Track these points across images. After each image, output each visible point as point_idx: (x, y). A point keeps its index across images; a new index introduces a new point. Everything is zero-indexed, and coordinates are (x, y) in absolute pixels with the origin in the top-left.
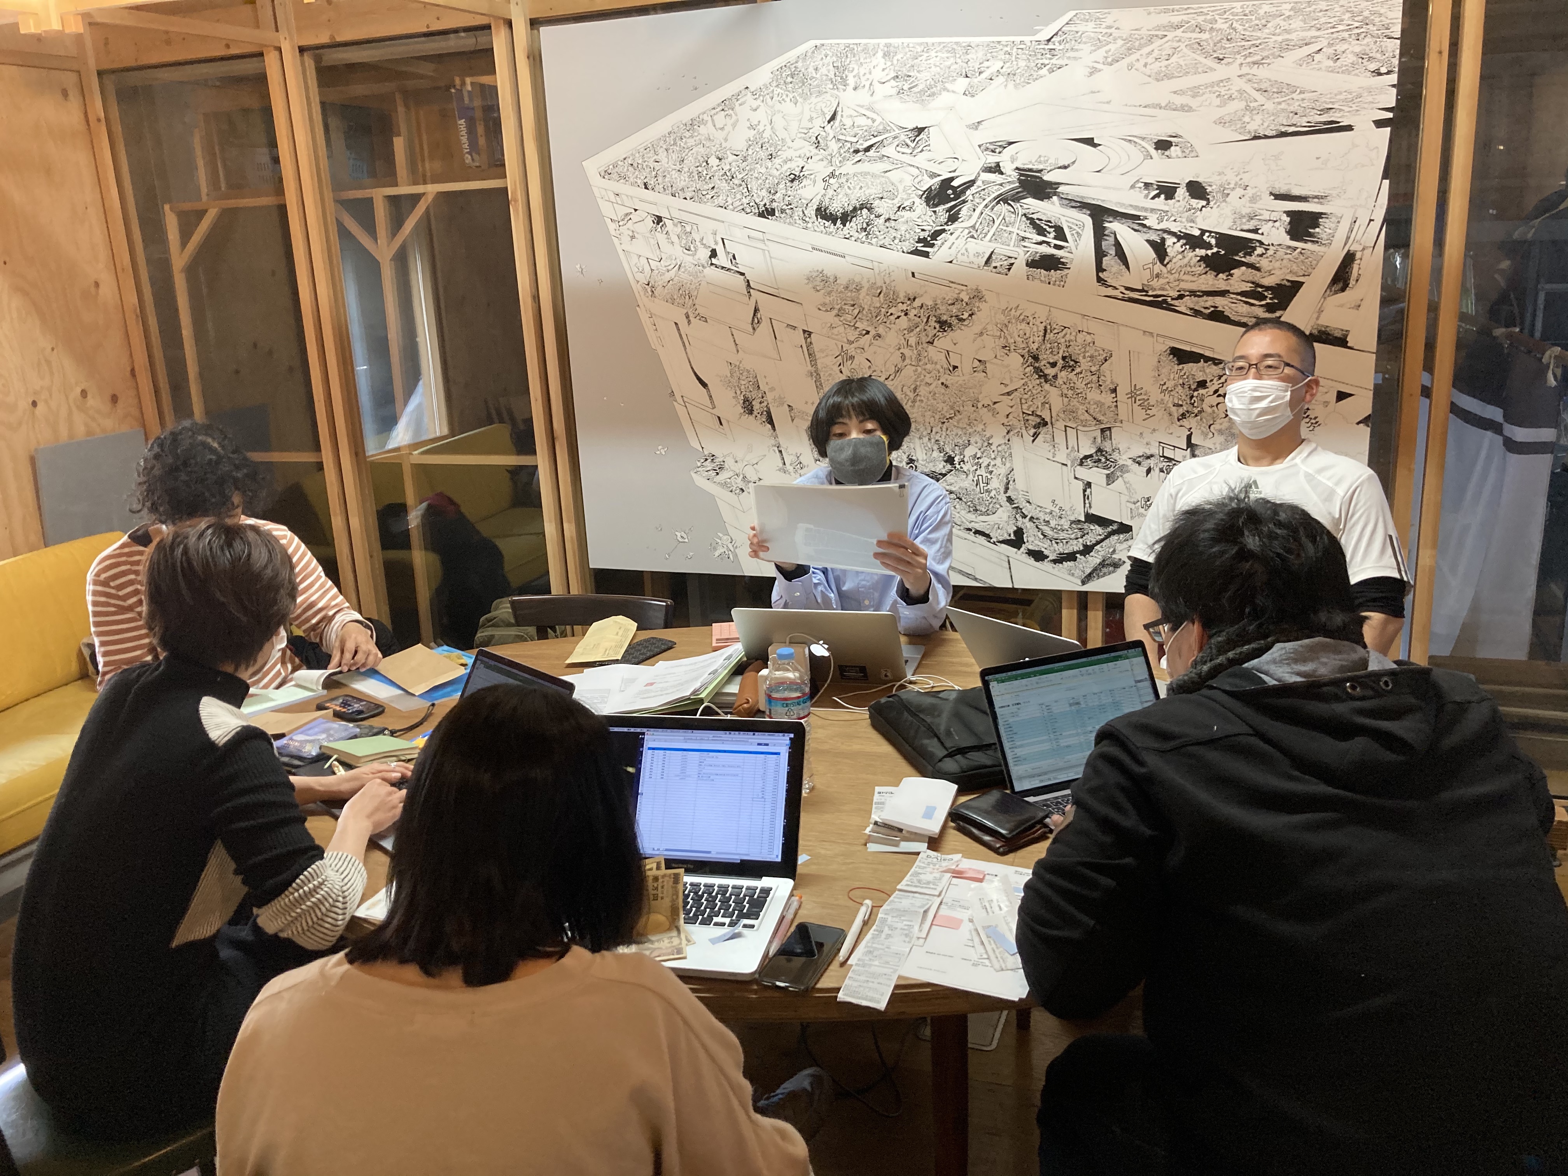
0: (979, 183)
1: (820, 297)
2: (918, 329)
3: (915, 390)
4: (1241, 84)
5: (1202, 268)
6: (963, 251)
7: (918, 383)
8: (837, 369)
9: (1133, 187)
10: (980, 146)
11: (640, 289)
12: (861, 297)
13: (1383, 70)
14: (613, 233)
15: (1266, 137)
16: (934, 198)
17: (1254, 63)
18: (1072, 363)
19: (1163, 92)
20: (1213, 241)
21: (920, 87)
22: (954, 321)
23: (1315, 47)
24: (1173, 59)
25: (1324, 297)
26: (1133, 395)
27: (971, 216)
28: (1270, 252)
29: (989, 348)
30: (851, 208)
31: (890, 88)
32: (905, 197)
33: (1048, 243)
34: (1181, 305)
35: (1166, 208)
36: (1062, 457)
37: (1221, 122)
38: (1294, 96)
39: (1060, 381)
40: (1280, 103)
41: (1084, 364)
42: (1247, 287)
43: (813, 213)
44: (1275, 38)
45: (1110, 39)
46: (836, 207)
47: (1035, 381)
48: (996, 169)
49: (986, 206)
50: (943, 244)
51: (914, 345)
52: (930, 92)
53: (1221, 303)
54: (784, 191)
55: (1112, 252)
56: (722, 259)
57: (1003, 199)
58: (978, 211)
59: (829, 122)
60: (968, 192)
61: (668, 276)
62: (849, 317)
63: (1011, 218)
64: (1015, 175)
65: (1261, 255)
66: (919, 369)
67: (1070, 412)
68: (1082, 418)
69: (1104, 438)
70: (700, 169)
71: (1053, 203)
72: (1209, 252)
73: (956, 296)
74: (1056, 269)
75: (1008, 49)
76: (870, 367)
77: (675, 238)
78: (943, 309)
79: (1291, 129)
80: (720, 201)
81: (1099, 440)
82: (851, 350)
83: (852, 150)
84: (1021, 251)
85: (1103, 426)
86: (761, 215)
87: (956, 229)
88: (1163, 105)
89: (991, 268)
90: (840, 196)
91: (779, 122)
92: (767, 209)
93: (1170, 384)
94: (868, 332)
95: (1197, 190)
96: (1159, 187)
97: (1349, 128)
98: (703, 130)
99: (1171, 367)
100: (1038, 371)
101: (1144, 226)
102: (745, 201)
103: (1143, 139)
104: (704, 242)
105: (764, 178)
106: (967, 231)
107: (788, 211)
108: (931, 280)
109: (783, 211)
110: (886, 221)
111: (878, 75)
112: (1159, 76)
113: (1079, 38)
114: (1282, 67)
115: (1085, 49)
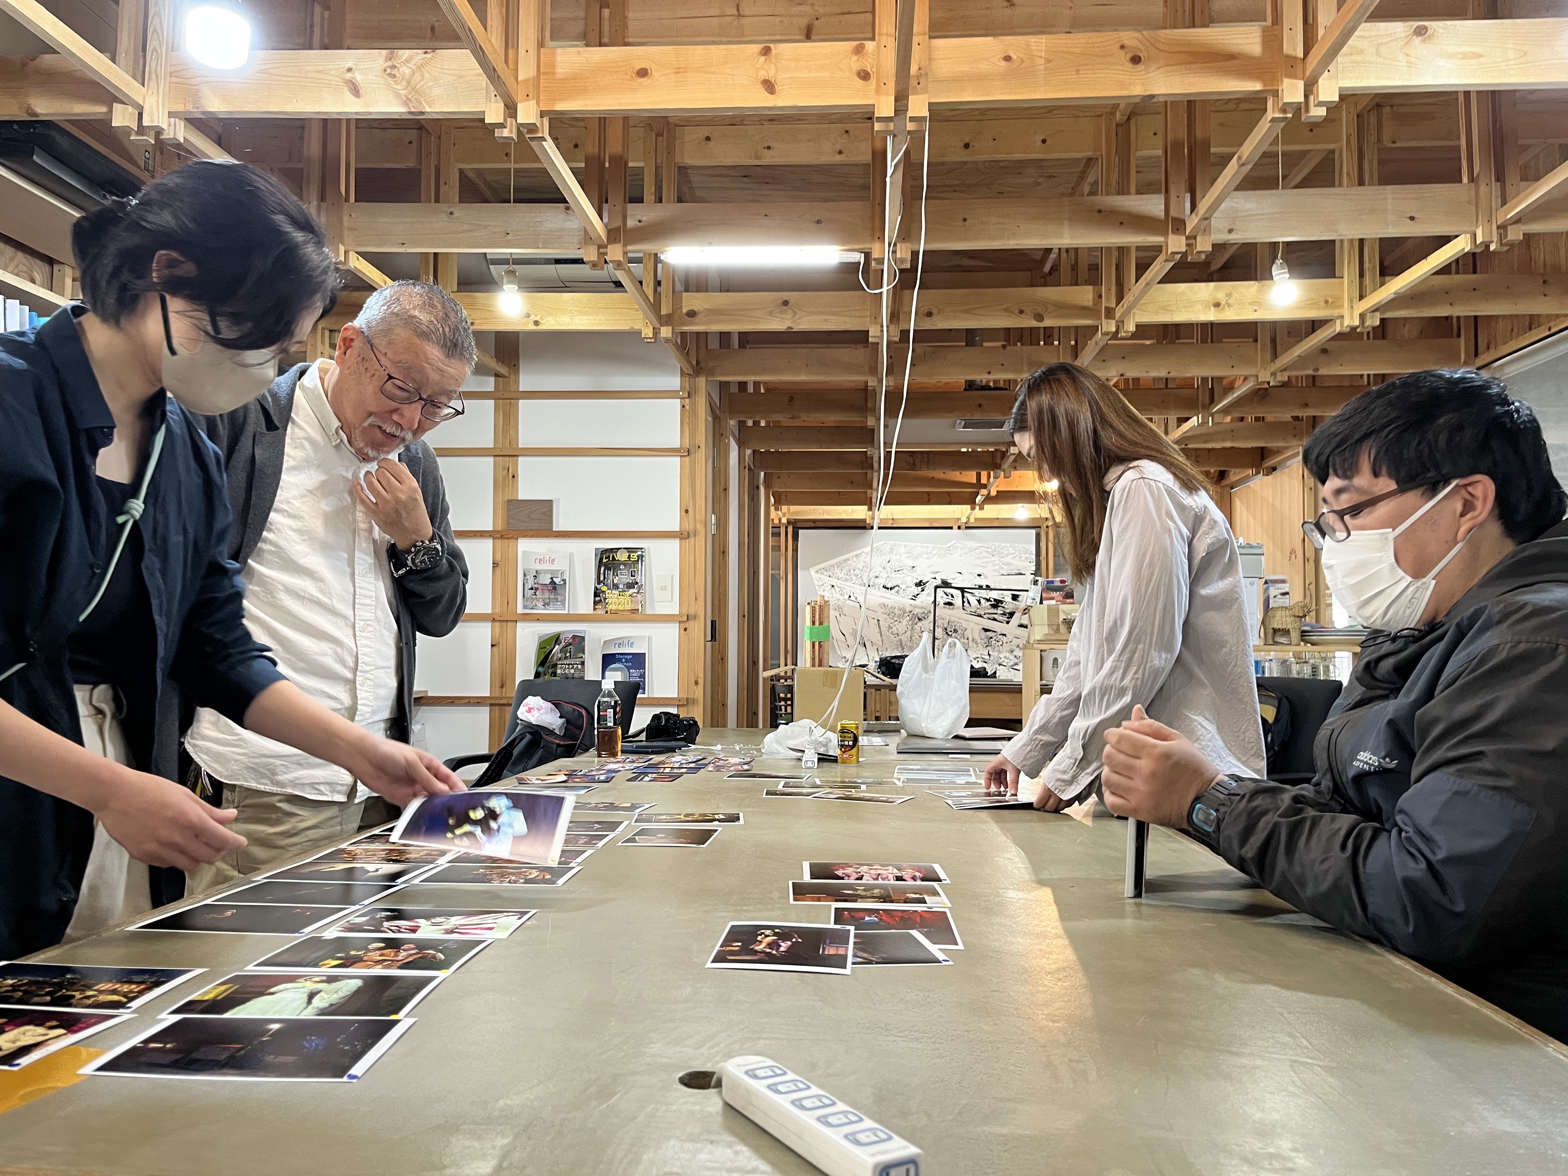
0: (930, 582)
1: (883, 610)
3: (911, 638)
4: (998, 562)
5: (990, 607)
6: (926, 600)
7: (912, 636)
9: (972, 585)
10: (931, 572)
13: (1031, 562)
15: (1006, 575)
16: (917, 585)
17: (1002, 557)
18: (956, 631)
19: (979, 562)
20: (993, 600)
21: (914, 556)
22: (923, 619)
23: (1016, 555)
24: (982, 554)
26: (973, 640)
27: (928, 590)
28: (1007, 604)
30: (893, 586)
31: (906, 555)
32: (909, 584)
33: (949, 599)
34: (985, 616)
35: (980, 591)
37: (993, 571)
38: (1011, 566)
39: (953, 636)
40: (1008, 567)
41: (960, 631)
42: (1002, 612)
43: (882, 587)
44: (1006, 552)
46: (889, 585)
47: (946, 636)
48: (935, 579)
49: (932, 588)
50: (920, 597)
51: (911, 625)
52: (917, 557)
53: (995, 616)
54: (873, 581)
56: (852, 598)
57: (937, 587)
58: (930, 589)
59: (888, 563)
60: (927, 584)
61: (834, 602)
62: (891, 616)
63: (939, 592)
65: (1005, 604)
66: (912, 632)
70: (848, 573)
71: (951, 588)
72: (992, 603)
73: (923, 612)
74: (952, 605)
75: (939, 548)
76: (897, 631)
77: (838, 592)
78: (919, 615)
79: (1011, 574)
80: (853, 582)
82: (892, 626)
83: (894, 571)
84: (942, 600)
87: (924, 594)
88: (979, 565)
90: (890, 583)
91: (873, 562)
92: (867, 585)
93: (983, 638)
95: (988, 587)
96: (979, 586)
97: (1025, 574)
98: (849, 562)
99: (982, 632)
100: (947, 633)
102: (861, 582)
103: (974, 573)
104: (847, 593)
105: (867, 576)
106: (927, 594)
107: (874, 586)
108: (916, 607)
109: (872, 586)
110: (903, 590)
111: (902, 551)
112: (978, 558)
113: (957, 547)
114: (1008, 559)
115: (959, 550)
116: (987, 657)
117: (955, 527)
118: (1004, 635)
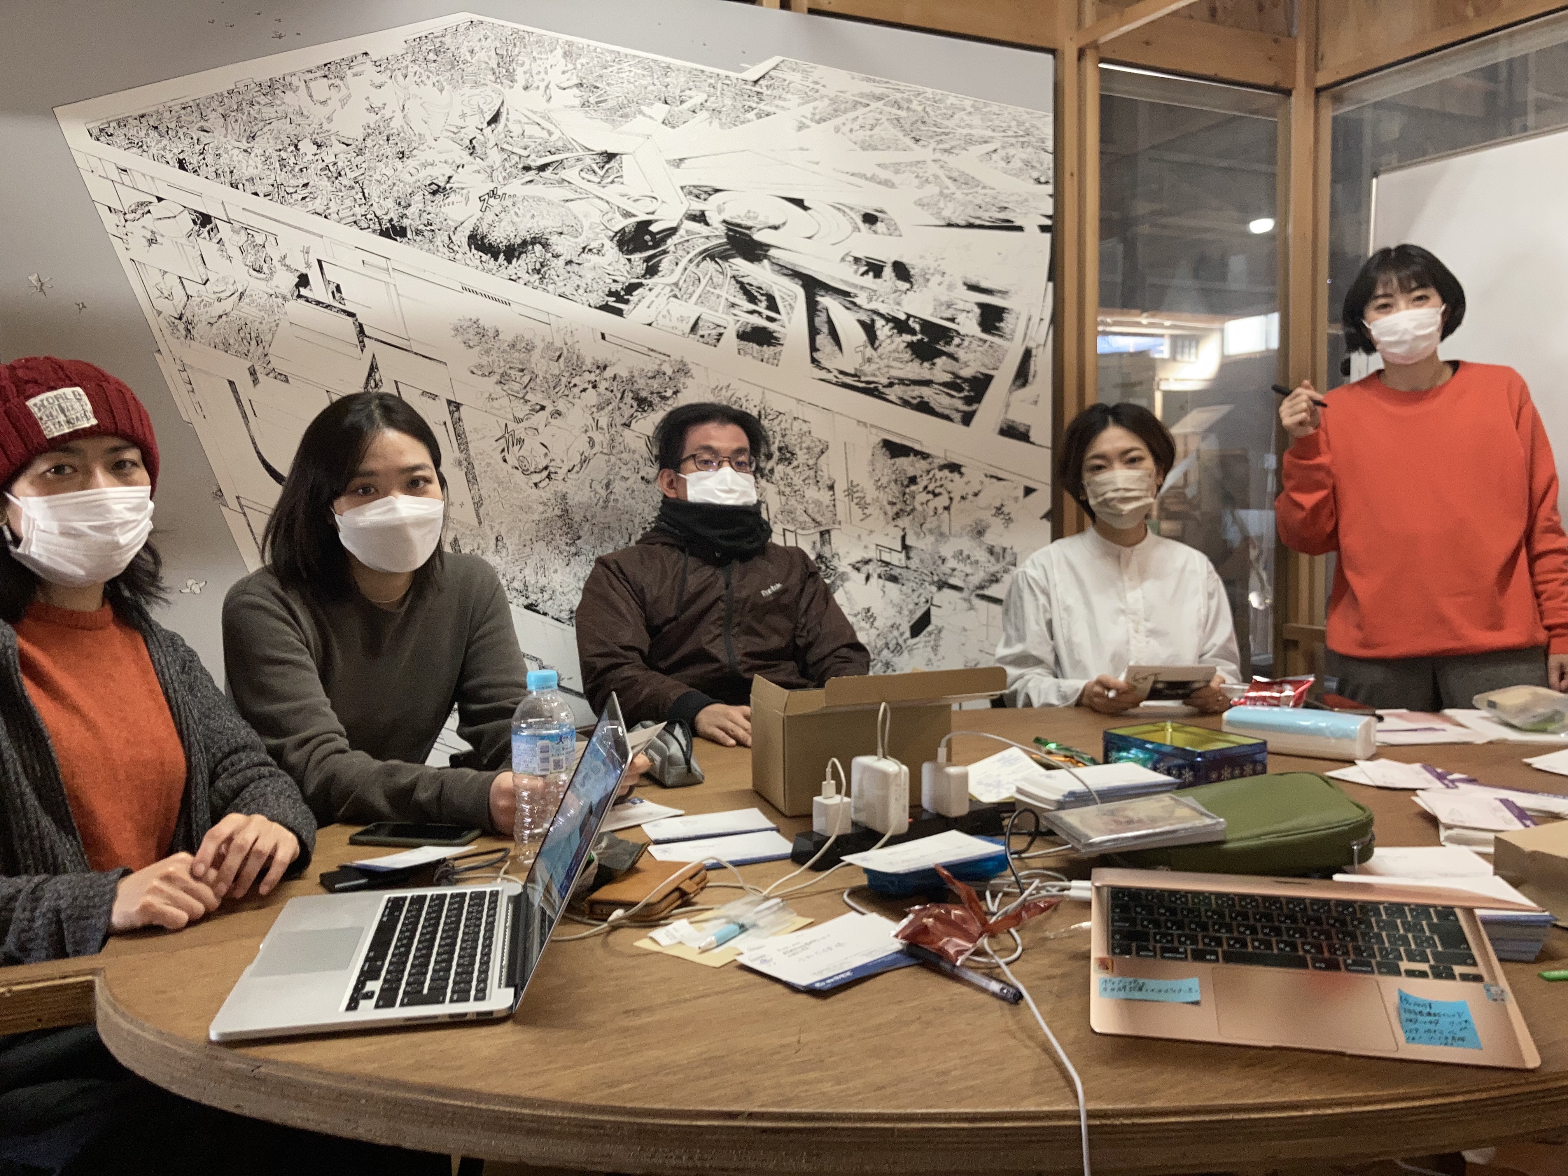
0: (681, 232)
1: (474, 357)
2: (610, 407)
3: (607, 486)
4: (933, 169)
5: (907, 356)
6: (665, 312)
7: (612, 477)
8: (499, 457)
9: (843, 259)
10: (682, 188)
11: (164, 324)
12: (533, 360)
13: (1043, 180)
14: (111, 229)
15: (958, 226)
16: (628, 242)
17: (946, 151)
18: (788, 455)
19: (868, 162)
20: (917, 327)
21: (611, 103)
22: (656, 400)
23: (990, 147)
24: (877, 130)
25: (1010, 392)
26: (850, 492)
27: (672, 271)
28: (966, 343)
30: (519, 241)
32: (592, 236)
33: (760, 314)
34: (893, 394)
35: (874, 287)
37: (920, 204)
38: (979, 189)
39: (777, 476)
40: (967, 194)
41: (801, 457)
42: (948, 378)
43: (465, 241)
44: (960, 130)
45: (817, 95)
46: (499, 236)
48: (701, 218)
49: (691, 261)
50: (639, 301)
51: (605, 427)
52: (622, 113)
53: (926, 392)
54: (421, 206)
55: (825, 329)
56: (317, 290)
57: (710, 255)
58: (682, 265)
59: (489, 124)
60: (670, 242)
61: (218, 309)
62: (516, 387)
63: (718, 279)
64: (722, 230)
65: (958, 346)
66: (613, 458)
68: (801, 519)
69: (823, 543)
70: (283, 154)
71: (763, 267)
72: (915, 339)
73: (656, 367)
74: (770, 344)
75: (712, 81)
76: (546, 455)
77: (235, 252)
78: (641, 383)
79: (978, 222)
80: (319, 205)
81: (818, 545)
82: (520, 431)
83: (520, 166)
84: (731, 319)
85: (822, 529)
86: (384, 233)
87: (656, 285)
88: (869, 176)
89: (697, 337)
90: (503, 224)
91: (415, 111)
92: (393, 226)
93: (884, 481)
94: (543, 408)
95: (902, 271)
96: (868, 264)
97: (1020, 229)
98: (290, 98)
99: (884, 462)
101: (855, 304)
102: (359, 211)
103: (852, 209)
104: (288, 262)
105: (390, 183)
106: (668, 289)
107: (426, 233)
108: (626, 345)
109: (418, 232)
110: (567, 264)
111: (555, 77)
112: (864, 146)
113: (785, 87)
114: (969, 163)
115: (793, 100)
116: (897, 559)
118: (955, 468)
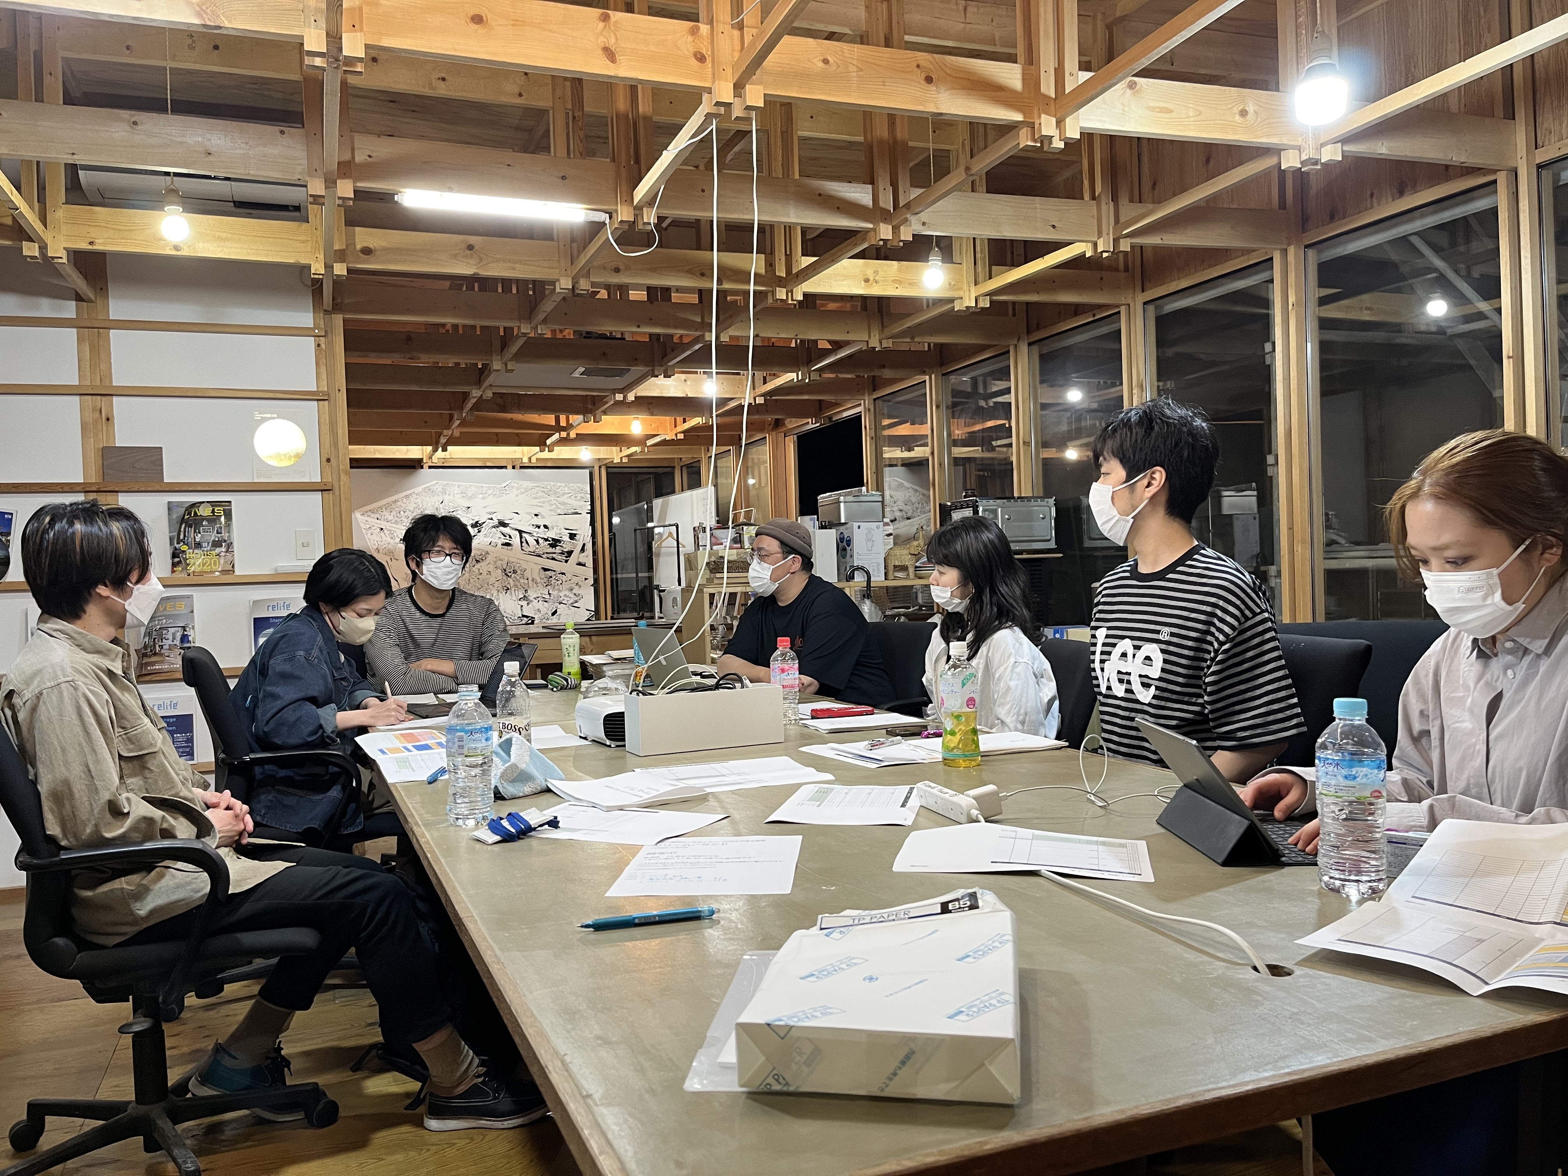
0: (487, 522)
4: (554, 502)
5: (548, 547)
9: (529, 525)
15: (561, 515)
17: (557, 497)
18: (515, 572)
19: (535, 502)
20: (551, 540)
21: (469, 496)
22: (481, 560)
23: (572, 494)
24: (538, 494)
25: (579, 554)
26: (533, 580)
27: (485, 531)
28: (565, 543)
29: (491, 568)
31: (460, 496)
33: (507, 539)
34: (544, 556)
35: (538, 531)
36: (514, 598)
37: (550, 510)
38: (567, 505)
39: (512, 577)
40: (564, 507)
41: (519, 572)
42: (560, 552)
44: (562, 491)
45: (521, 488)
47: (505, 577)
48: (492, 519)
49: (489, 529)
52: (471, 498)
53: (554, 556)
55: (525, 542)
57: (494, 527)
58: (487, 530)
59: (441, 504)
60: (484, 525)
63: (496, 532)
65: (563, 544)
67: (516, 586)
68: (519, 587)
69: (525, 593)
70: (397, 515)
71: (508, 529)
72: (550, 543)
74: (510, 546)
75: (494, 488)
77: (387, 535)
79: (567, 513)
84: (501, 541)
85: (525, 589)
88: (536, 505)
89: (491, 546)
91: (424, 503)
93: (542, 577)
95: (546, 527)
96: (536, 526)
97: (580, 514)
99: (542, 571)
100: (506, 574)
101: (533, 535)
103: (532, 513)
106: (484, 535)
111: (456, 492)
112: (534, 498)
113: (513, 487)
114: (564, 499)
115: (514, 490)
116: (547, 596)
117: (509, 467)
118: (563, 574)
